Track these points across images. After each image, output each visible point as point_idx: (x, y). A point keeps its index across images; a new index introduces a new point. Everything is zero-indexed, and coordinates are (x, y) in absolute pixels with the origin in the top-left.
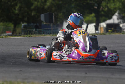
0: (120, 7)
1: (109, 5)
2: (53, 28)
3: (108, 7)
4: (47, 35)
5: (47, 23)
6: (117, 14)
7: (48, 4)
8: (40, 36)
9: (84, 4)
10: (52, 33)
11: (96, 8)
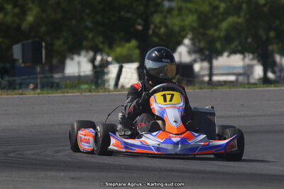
0: (195, 24)
1: (168, 21)
2: (42, 76)
3: (166, 26)
4: (26, 92)
5: (27, 64)
6: (187, 41)
7: (30, 18)
8: (12, 95)
9: (113, 19)
10: (39, 86)
11: (140, 28)
